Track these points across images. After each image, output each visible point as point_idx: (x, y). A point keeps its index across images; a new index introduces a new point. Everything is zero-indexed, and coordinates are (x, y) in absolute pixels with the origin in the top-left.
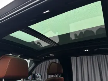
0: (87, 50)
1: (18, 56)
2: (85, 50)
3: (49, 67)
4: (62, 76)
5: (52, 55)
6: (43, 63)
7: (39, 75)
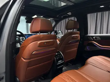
0: (103, 6)
1: (42, 17)
2: (101, 7)
3: (68, 23)
4: (78, 31)
5: (70, 14)
6: (62, 21)
7: (60, 31)
